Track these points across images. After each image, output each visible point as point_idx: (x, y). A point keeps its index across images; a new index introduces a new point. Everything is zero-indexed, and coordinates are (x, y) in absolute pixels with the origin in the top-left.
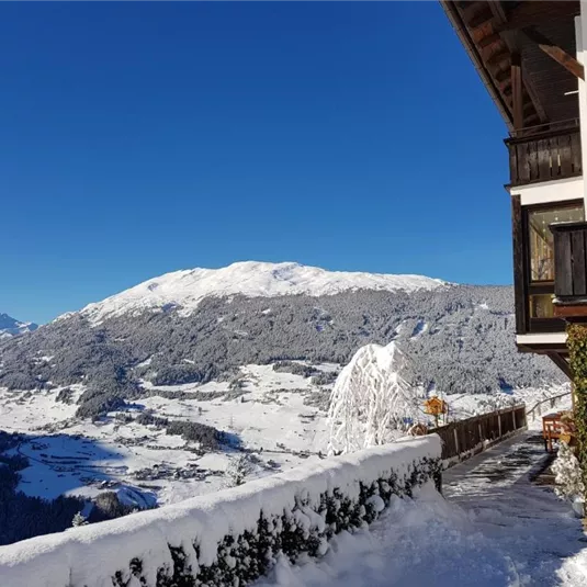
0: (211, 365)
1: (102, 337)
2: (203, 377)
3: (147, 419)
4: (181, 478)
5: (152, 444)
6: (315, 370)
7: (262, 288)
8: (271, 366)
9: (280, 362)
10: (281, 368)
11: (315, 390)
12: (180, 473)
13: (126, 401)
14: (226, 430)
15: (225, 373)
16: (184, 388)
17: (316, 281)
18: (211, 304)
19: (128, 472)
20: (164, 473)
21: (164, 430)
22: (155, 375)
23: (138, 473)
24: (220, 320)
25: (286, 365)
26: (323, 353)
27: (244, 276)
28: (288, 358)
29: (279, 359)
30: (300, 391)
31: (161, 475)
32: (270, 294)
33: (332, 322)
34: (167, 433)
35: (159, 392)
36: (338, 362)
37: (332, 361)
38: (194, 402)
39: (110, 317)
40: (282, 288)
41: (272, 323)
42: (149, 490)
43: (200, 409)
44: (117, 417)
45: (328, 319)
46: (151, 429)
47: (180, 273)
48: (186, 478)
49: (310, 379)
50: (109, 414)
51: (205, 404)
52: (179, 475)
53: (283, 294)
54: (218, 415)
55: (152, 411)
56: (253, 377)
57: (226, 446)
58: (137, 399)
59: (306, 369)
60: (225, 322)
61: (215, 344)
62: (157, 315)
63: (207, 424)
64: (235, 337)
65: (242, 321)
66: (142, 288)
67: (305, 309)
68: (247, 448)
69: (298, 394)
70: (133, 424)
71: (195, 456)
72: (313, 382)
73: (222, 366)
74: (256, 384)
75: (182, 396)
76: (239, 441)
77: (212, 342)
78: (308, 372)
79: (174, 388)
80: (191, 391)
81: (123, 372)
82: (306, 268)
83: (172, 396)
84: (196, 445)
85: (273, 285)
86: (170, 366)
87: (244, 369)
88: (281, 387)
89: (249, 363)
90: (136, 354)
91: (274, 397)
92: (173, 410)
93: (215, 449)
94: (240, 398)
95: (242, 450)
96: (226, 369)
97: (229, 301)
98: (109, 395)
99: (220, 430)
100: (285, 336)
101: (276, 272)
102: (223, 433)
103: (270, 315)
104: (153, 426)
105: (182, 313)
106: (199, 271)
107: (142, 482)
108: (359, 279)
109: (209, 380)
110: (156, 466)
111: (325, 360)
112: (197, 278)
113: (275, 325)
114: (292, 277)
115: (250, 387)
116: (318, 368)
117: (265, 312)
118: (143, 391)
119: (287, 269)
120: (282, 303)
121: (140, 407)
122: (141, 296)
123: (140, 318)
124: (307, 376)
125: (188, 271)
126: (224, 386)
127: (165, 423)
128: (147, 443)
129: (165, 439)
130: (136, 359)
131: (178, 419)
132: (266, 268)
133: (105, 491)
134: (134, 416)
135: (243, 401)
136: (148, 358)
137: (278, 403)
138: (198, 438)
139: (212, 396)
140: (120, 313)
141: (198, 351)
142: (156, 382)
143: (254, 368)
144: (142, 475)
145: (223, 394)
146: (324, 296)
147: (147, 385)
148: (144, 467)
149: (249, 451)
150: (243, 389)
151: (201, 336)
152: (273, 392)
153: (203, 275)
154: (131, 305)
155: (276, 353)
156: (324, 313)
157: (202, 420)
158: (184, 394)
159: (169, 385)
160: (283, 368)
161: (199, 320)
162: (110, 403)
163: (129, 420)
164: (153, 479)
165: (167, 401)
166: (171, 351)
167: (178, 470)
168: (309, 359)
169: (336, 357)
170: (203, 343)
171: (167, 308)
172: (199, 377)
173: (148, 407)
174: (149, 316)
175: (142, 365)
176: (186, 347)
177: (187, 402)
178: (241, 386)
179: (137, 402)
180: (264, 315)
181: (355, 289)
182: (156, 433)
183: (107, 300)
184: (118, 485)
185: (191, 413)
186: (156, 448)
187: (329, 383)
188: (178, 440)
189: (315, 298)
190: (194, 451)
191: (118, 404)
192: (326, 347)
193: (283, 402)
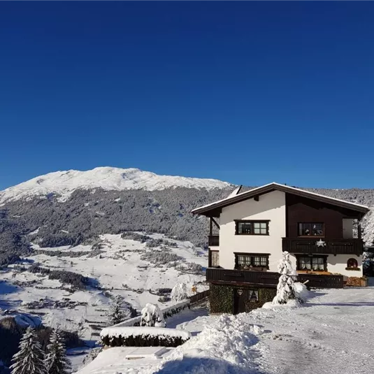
0: (80, 234)
1: (4, 214)
2: (74, 242)
3: (36, 269)
4: (58, 308)
5: (39, 286)
6: (148, 238)
7: (115, 185)
8: (120, 235)
9: (126, 233)
10: (127, 236)
11: (148, 250)
12: (58, 304)
13: (21, 257)
14: (89, 276)
15: (89, 239)
16: (61, 249)
17: (151, 181)
18: (80, 194)
19: (23, 303)
20: (47, 304)
21: (47, 277)
22: (41, 240)
23: (29, 304)
24: (87, 204)
25: (129, 234)
26: (154, 227)
27: (105, 176)
28: (131, 230)
29: (125, 231)
30: (138, 251)
31: (45, 306)
32: (121, 188)
33: (160, 208)
34: (50, 278)
35: (44, 252)
36: (163, 233)
37: (160, 232)
38: (68, 259)
39: (10, 200)
40: (128, 185)
41: (121, 207)
42: (37, 315)
43: (72, 263)
44: (15, 268)
45: (157, 205)
46: (38, 276)
47: (59, 173)
48: (62, 307)
49: (145, 243)
50: (9, 266)
51: (75, 260)
52: (57, 306)
53: (129, 189)
54: (84, 266)
55: (39, 264)
56: (108, 242)
57: (89, 287)
58: (29, 256)
59: (142, 237)
60: (90, 206)
61: (83, 220)
62: (42, 200)
63: (77, 272)
64: (96, 216)
65: (101, 206)
66: (32, 182)
67: (142, 199)
68: (103, 287)
69: (137, 253)
70: (26, 272)
71: (68, 293)
72: (147, 246)
73: (87, 235)
74: (110, 247)
75: (60, 254)
76: (98, 283)
77: (80, 219)
78: (144, 239)
79: (55, 249)
80: (66, 251)
81: (19, 238)
82: (144, 172)
83: (52, 254)
84: (69, 286)
85: (122, 183)
86: (51, 234)
87: (102, 237)
88: (125, 249)
89: (106, 233)
90: (28, 226)
91: (121, 255)
92: (53, 263)
93: (81, 288)
94: (99, 256)
95: (100, 289)
96: (90, 237)
97: (93, 193)
98: (9, 253)
99: (85, 276)
100: (129, 216)
101: (124, 174)
102: (87, 278)
103: (120, 202)
104: (40, 274)
105: (61, 200)
106: (72, 172)
107: (32, 310)
108: (178, 181)
109: (78, 243)
110: (42, 300)
111: (155, 231)
112: (71, 177)
113: (123, 209)
114: (135, 177)
115: (106, 248)
116: (150, 236)
117: (117, 200)
118: (32, 251)
119: (132, 173)
120: (127, 194)
121: (31, 262)
122: (31, 187)
123: (31, 202)
124: (143, 242)
125: (65, 172)
126: (88, 248)
127: (48, 272)
128: (35, 285)
129: (47, 281)
130: (28, 230)
131: (57, 269)
132: (118, 171)
133: (7, 316)
134: (27, 267)
135: (101, 257)
136: (37, 228)
137: (124, 259)
138: (70, 282)
139: (80, 254)
140: (17, 198)
141: (71, 226)
142: (42, 245)
143: (108, 236)
144: (32, 306)
145: (88, 253)
146: (156, 191)
147: (36, 247)
148: (34, 300)
149: (104, 289)
150: (101, 250)
151: (73, 215)
152: (121, 251)
153: (75, 175)
154: (25, 193)
155: (123, 226)
156: (155, 201)
157: (73, 270)
158: (61, 253)
159: (51, 247)
160: (128, 237)
161: (73, 204)
162: (10, 259)
163: (23, 270)
164: (40, 308)
165: (49, 257)
166: (52, 224)
167: (56, 302)
168: (144, 231)
169: (161, 230)
170: (75, 219)
171: (50, 196)
172: (72, 242)
173: (36, 262)
174: (37, 201)
175: (32, 233)
176: (63, 222)
177: (63, 258)
178: (99, 248)
179: (29, 258)
180: (116, 202)
181: (175, 187)
182: (41, 278)
183: (7, 190)
184: (15, 312)
185: (66, 265)
186: (42, 288)
187: (157, 246)
188: (57, 283)
189: (150, 192)
190: (67, 290)
191: (15, 259)
192: (155, 224)
193: (127, 258)
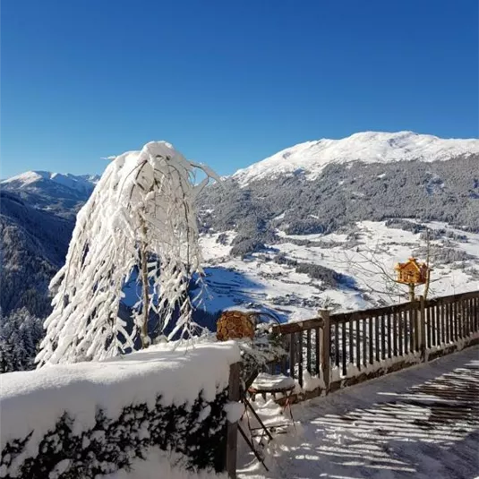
0: (332, 220)
1: (248, 195)
2: (325, 229)
3: (281, 259)
4: (307, 307)
5: (285, 279)
6: (424, 227)
7: (379, 155)
8: (384, 223)
9: (392, 219)
10: (392, 225)
11: (423, 244)
12: (306, 303)
13: (265, 245)
14: (343, 273)
15: (344, 227)
16: (311, 237)
17: (429, 148)
18: (334, 170)
19: (268, 297)
20: (294, 301)
21: (294, 269)
22: (288, 226)
23: (274, 299)
24: (341, 183)
25: (398, 222)
26: (432, 213)
27: (365, 144)
28: (399, 217)
29: (391, 217)
30: (409, 244)
31: (292, 303)
32: (386, 160)
33: (443, 185)
34: (297, 271)
35: (290, 240)
36: (446, 220)
37: (441, 220)
38: (318, 249)
39: (253, 179)
40: (397, 155)
41: (386, 186)
42: (282, 313)
43: (322, 255)
44: (260, 257)
45: (439, 182)
46: (284, 268)
47: (308, 144)
48: (310, 306)
49: (419, 235)
50: (254, 254)
51: (326, 252)
52: (305, 304)
53: (398, 160)
54: (335, 260)
55: (285, 254)
56: (367, 231)
57: (341, 285)
58: (274, 244)
59: (415, 226)
60: (345, 185)
61: (336, 203)
62: (289, 178)
63: (328, 267)
64: (353, 198)
65: (360, 184)
66: (277, 157)
67: (417, 173)
68: (361, 287)
69: (407, 247)
70: (271, 263)
71: (318, 291)
72: (422, 238)
73: (341, 222)
74: (370, 237)
75: (308, 243)
76: (353, 282)
77: (333, 201)
78: (417, 229)
79: (302, 238)
80: (316, 240)
81: (264, 223)
82: (421, 136)
83: (300, 243)
84: (319, 283)
85: (389, 153)
86: (299, 220)
87: (360, 225)
88: (392, 240)
89: (365, 219)
90: (274, 210)
91: (385, 248)
92: (301, 254)
93: (334, 287)
94: (355, 248)
95: (356, 289)
96: (345, 224)
97: (349, 167)
98: (253, 240)
99: (338, 272)
100: (398, 198)
101: (392, 140)
102: (341, 275)
103: (385, 179)
104: (286, 265)
105: (310, 178)
106: (325, 141)
107: (277, 306)
108: (473, 146)
109: (329, 233)
110: (288, 295)
111: (434, 218)
112: (323, 148)
113: (389, 188)
114: (406, 145)
115: (364, 239)
116: (428, 225)
117: (381, 176)
118: (278, 239)
119: (403, 137)
120: (396, 168)
121: (276, 251)
122: (276, 163)
123: (276, 181)
124: (416, 232)
125: (315, 142)
126: (342, 238)
127: (295, 264)
128: (281, 278)
129: (294, 275)
130: (273, 214)
131: (305, 262)
132: (383, 137)
133: (251, 310)
134: (272, 257)
135: (358, 251)
136: (282, 212)
137: (389, 254)
138: (320, 277)
139: (333, 244)
140: (261, 177)
141: (322, 209)
142: (288, 232)
143: (369, 224)
144: (278, 301)
145: (341, 244)
146: (437, 162)
147: (282, 234)
148: (279, 295)
149: (362, 291)
150: (359, 241)
151: (324, 196)
152: (384, 244)
153: (327, 145)
154: (270, 170)
155: (388, 212)
156: (436, 177)
157: (324, 264)
158: (310, 242)
159: (299, 234)
160: (395, 225)
161: (324, 183)
162: (254, 247)
163: (268, 259)
164: (286, 305)
165: (296, 247)
166: (300, 208)
167: (304, 300)
168: (419, 217)
169: (444, 216)
170: (326, 202)
171: (297, 173)
173: (282, 251)
174: (283, 180)
175: (277, 218)
176: (312, 205)
177: (313, 249)
178: (356, 238)
179: (274, 247)
180: (379, 179)
181: (468, 155)
182: (288, 271)
183: (251, 167)
184: (260, 306)
185: (315, 257)
186: (288, 282)
187: (436, 239)
188: (305, 277)
189: (427, 163)
190: (317, 287)
191: (260, 247)
192: (437, 207)
193: (394, 253)
